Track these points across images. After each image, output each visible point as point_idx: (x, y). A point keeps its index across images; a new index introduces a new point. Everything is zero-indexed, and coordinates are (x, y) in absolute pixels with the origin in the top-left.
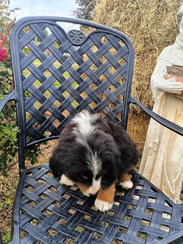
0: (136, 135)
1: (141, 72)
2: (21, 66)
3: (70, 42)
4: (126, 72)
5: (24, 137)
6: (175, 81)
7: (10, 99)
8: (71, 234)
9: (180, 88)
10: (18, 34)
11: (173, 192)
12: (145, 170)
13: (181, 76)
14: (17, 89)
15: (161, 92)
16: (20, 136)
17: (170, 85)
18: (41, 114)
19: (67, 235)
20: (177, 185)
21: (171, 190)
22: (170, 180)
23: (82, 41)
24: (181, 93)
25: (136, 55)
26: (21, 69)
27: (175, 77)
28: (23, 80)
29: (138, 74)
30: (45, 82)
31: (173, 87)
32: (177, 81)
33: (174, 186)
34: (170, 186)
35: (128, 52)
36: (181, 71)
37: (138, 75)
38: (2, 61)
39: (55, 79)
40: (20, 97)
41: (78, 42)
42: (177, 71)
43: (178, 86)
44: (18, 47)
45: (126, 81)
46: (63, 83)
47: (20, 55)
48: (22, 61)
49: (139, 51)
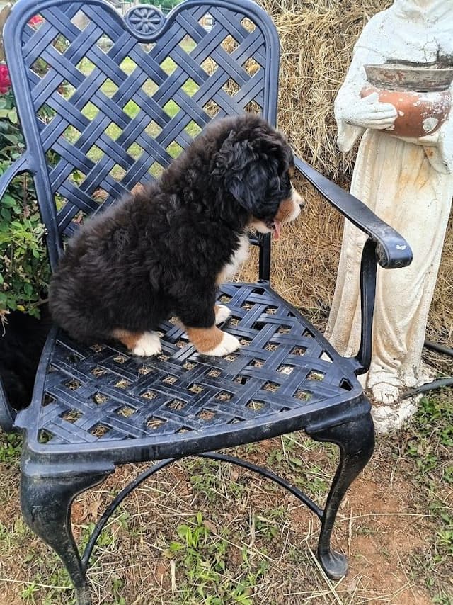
0: (337, 230)
1: (336, 78)
2: (33, 102)
3: (133, 35)
4: (263, 89)
5: (57, 242)
6: (377, 102)
7: (19, 170)
8: (131, 401)
9: (387, 118)
10: (19, 35)
11: (400, 349)
12: (341, 305)
13: (392, 88)
14: (31, 149)
15: (354, 128)
16: (49, 241)
17: (366, 112)
18: (87, 195)
19: (125, 402)
20: (412, 333)
21: (397, 344)
22: (393, 322)
23: (159, 30)
24: (394, 126)
25: (324, 35)
26: (34, 108)
27: (378, 90)
28: (40, 130)
29: (329, 83)
30: (87, 128)
31: (374, 115)
32: (382, 100)
33: (403, 337)
34: (393, 336)
35: (264, 44)
36: (389, 77)
37: (329, 87)
38: (3, 92)
39: (107, 120)
40: (39, 165)
41: (150, 32)
42: (382, 76)
43: (383, 111)
44: (23, 63)
45: (263, 111)
46: (126, 128)
47: (28, 79)
48: (33, 90)
49: (328, 26)
